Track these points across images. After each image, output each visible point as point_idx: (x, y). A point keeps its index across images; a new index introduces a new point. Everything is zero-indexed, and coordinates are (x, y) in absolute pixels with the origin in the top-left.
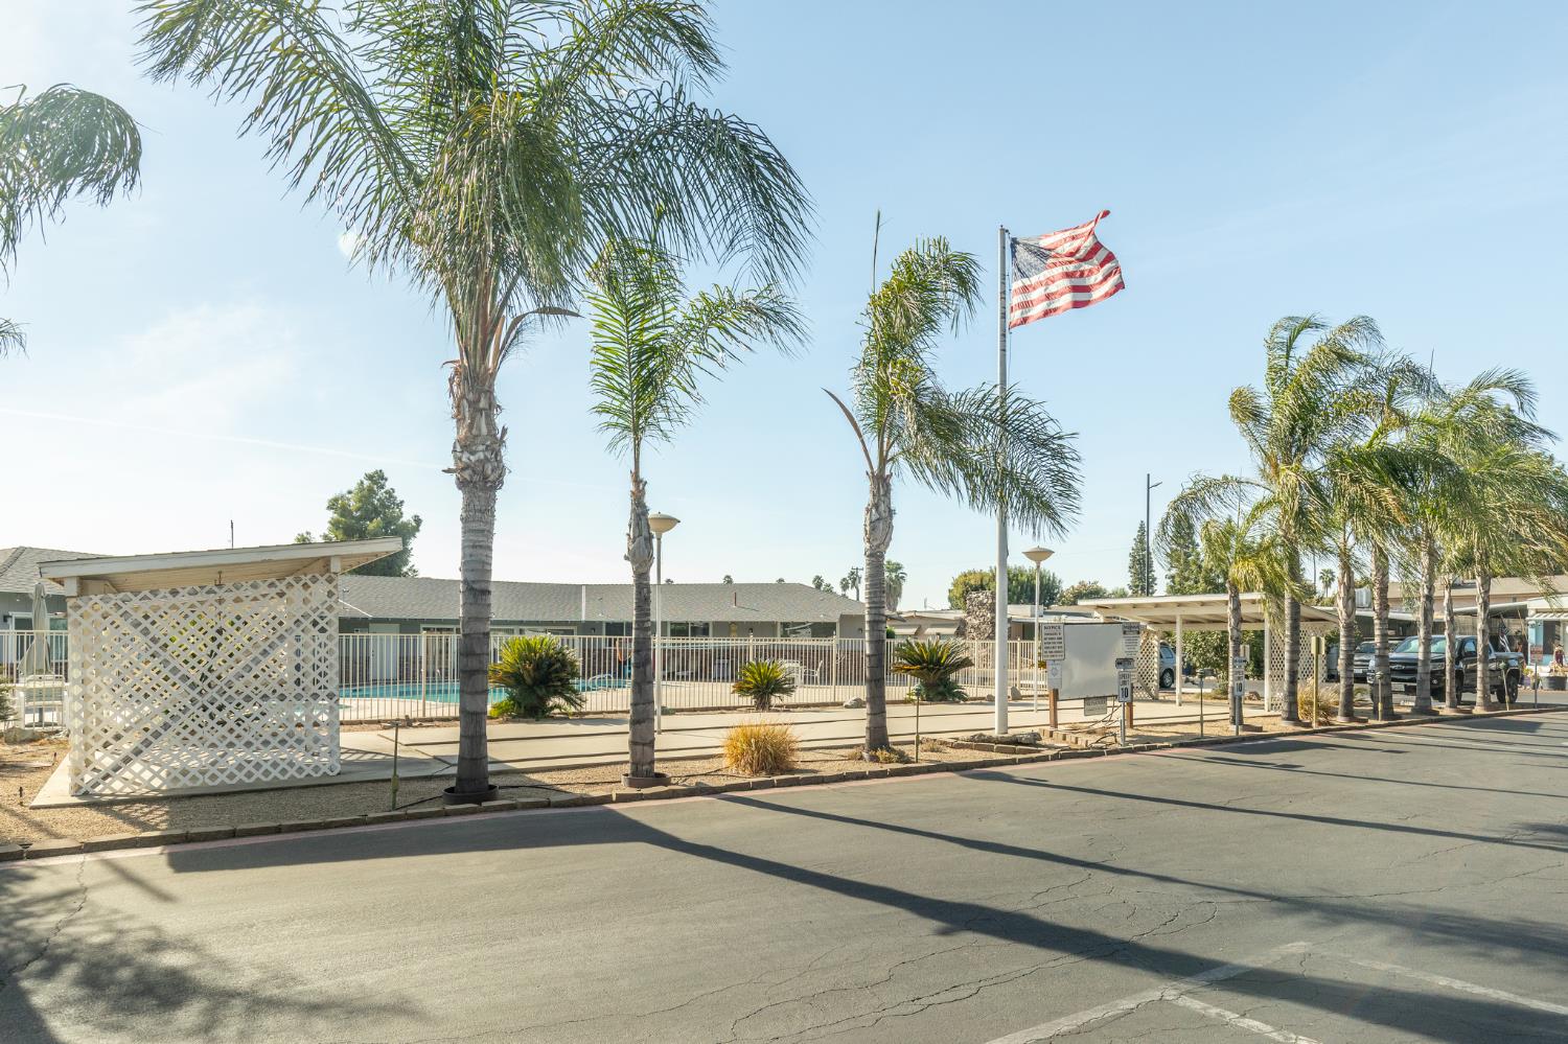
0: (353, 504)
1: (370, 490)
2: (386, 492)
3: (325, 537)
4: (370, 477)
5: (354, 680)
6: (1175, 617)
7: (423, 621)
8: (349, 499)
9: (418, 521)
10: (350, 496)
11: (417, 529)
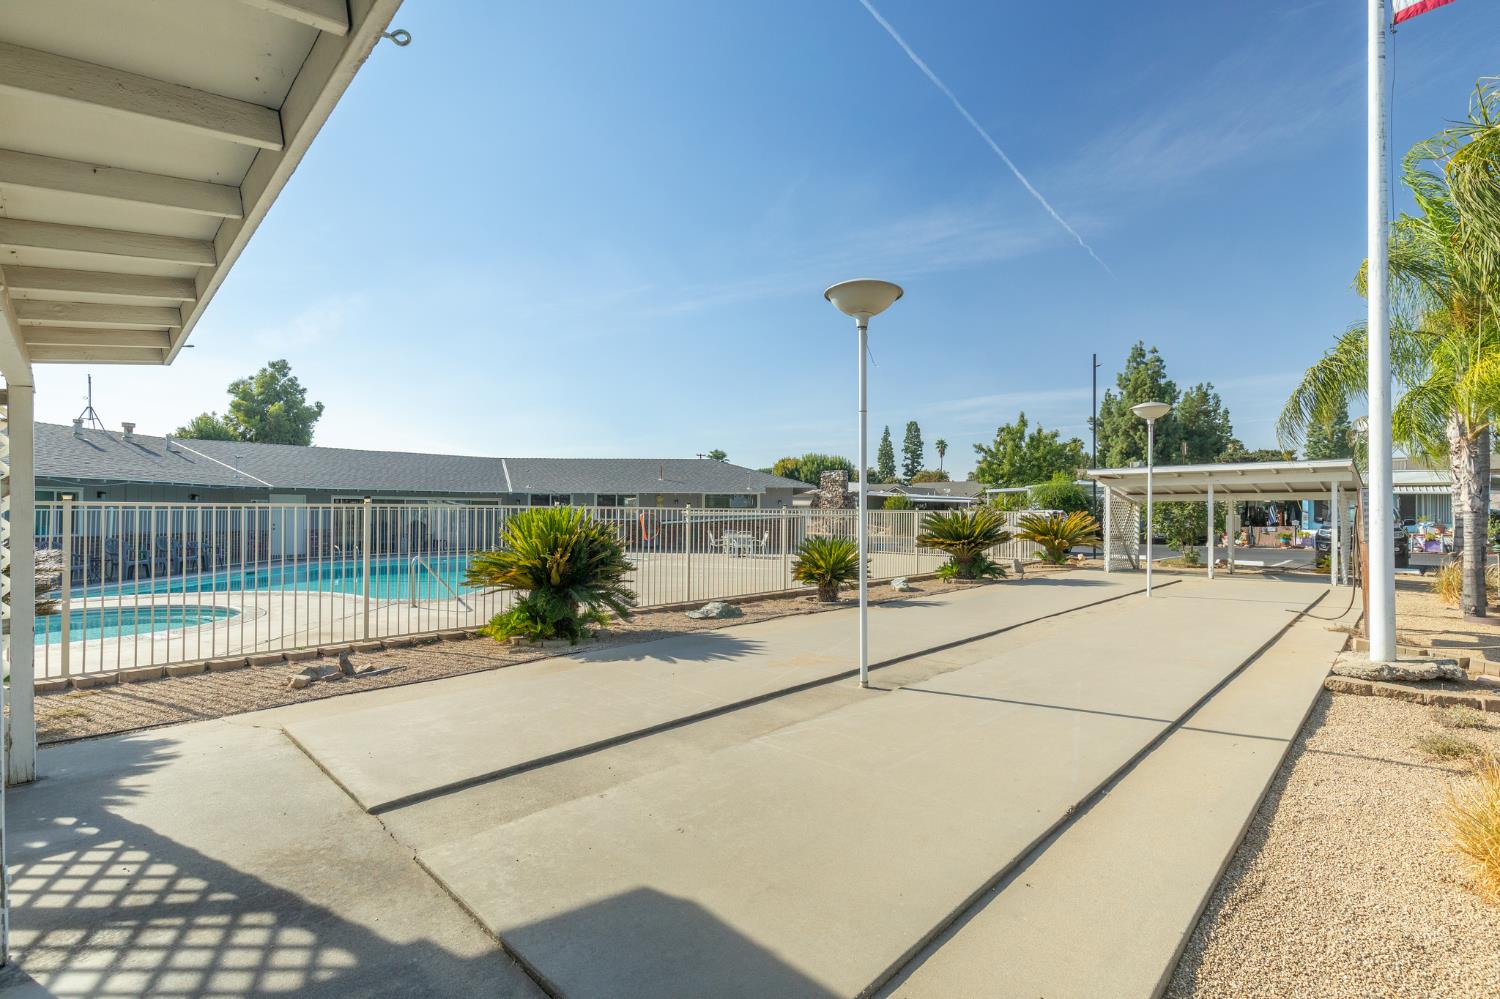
0: (255, 389)
1: (273, 377)
2: (289, 380)
3: (226, 417)
4: (273, 365)
5: (250, 557)
6: (1207, 486)
7: (335, 492)
8: (250, 384)
9: (320, 407)
10: (252, 381)
11: (319, 414)
